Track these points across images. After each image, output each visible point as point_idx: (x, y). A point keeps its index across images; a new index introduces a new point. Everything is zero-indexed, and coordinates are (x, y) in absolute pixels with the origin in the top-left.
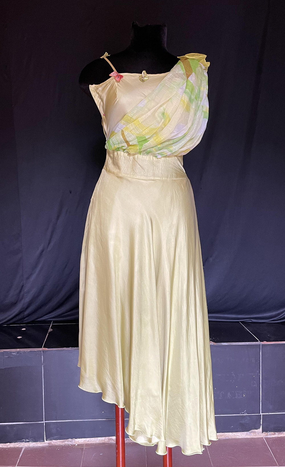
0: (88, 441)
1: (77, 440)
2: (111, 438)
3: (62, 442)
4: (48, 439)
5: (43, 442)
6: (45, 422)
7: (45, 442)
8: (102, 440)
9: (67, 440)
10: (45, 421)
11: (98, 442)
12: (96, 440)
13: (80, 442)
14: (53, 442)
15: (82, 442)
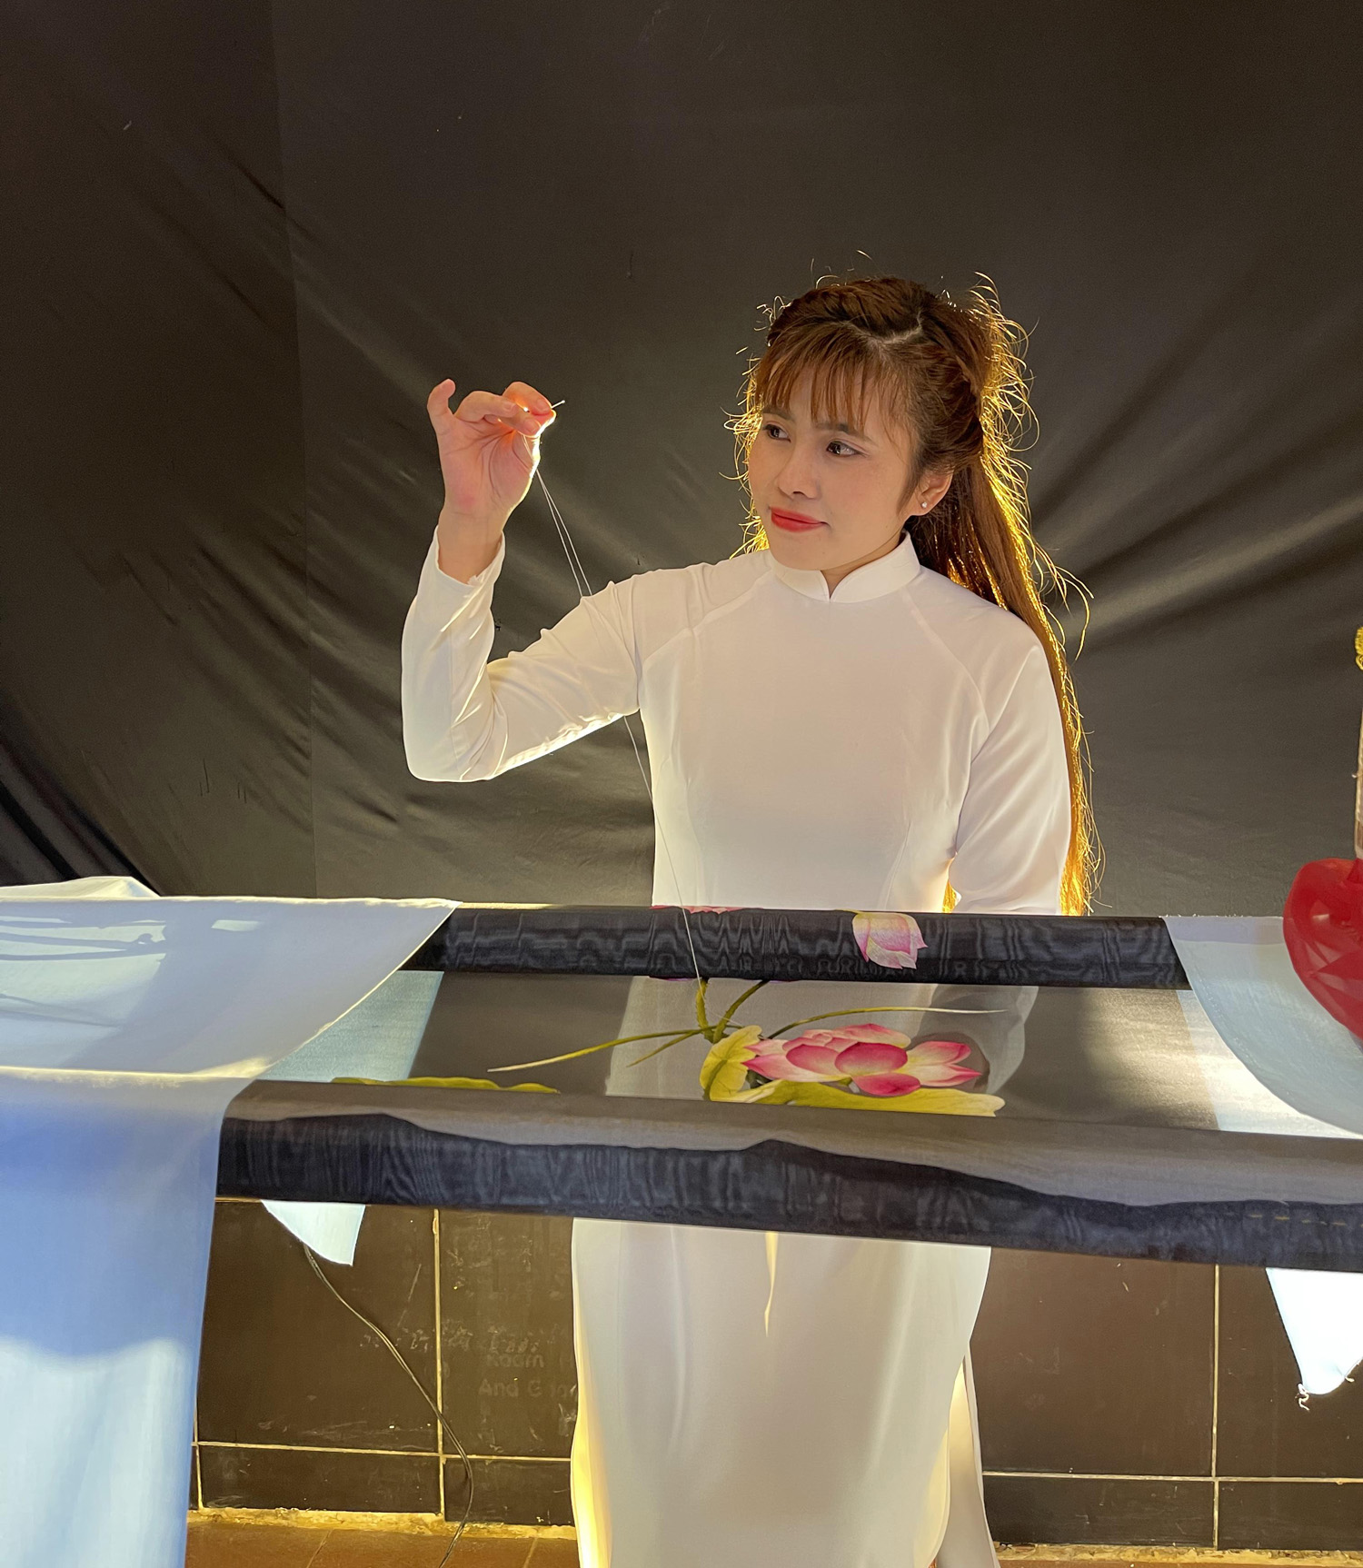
0: (342, 1522)
1: (302, 1513)
2: (421, 1519)
3: (257, 1516)
4: (213, 1503)
5: (195, 1511)
6: (202, 1443)
7: (199, 1511)
8: (388, 1523)
9: (273, 1511)
10: (199, 1440)
11: (375, 1526)
12: (370, 1519)
13: (315, 1522)
14: (226, 1513)
15: (322, 1521)
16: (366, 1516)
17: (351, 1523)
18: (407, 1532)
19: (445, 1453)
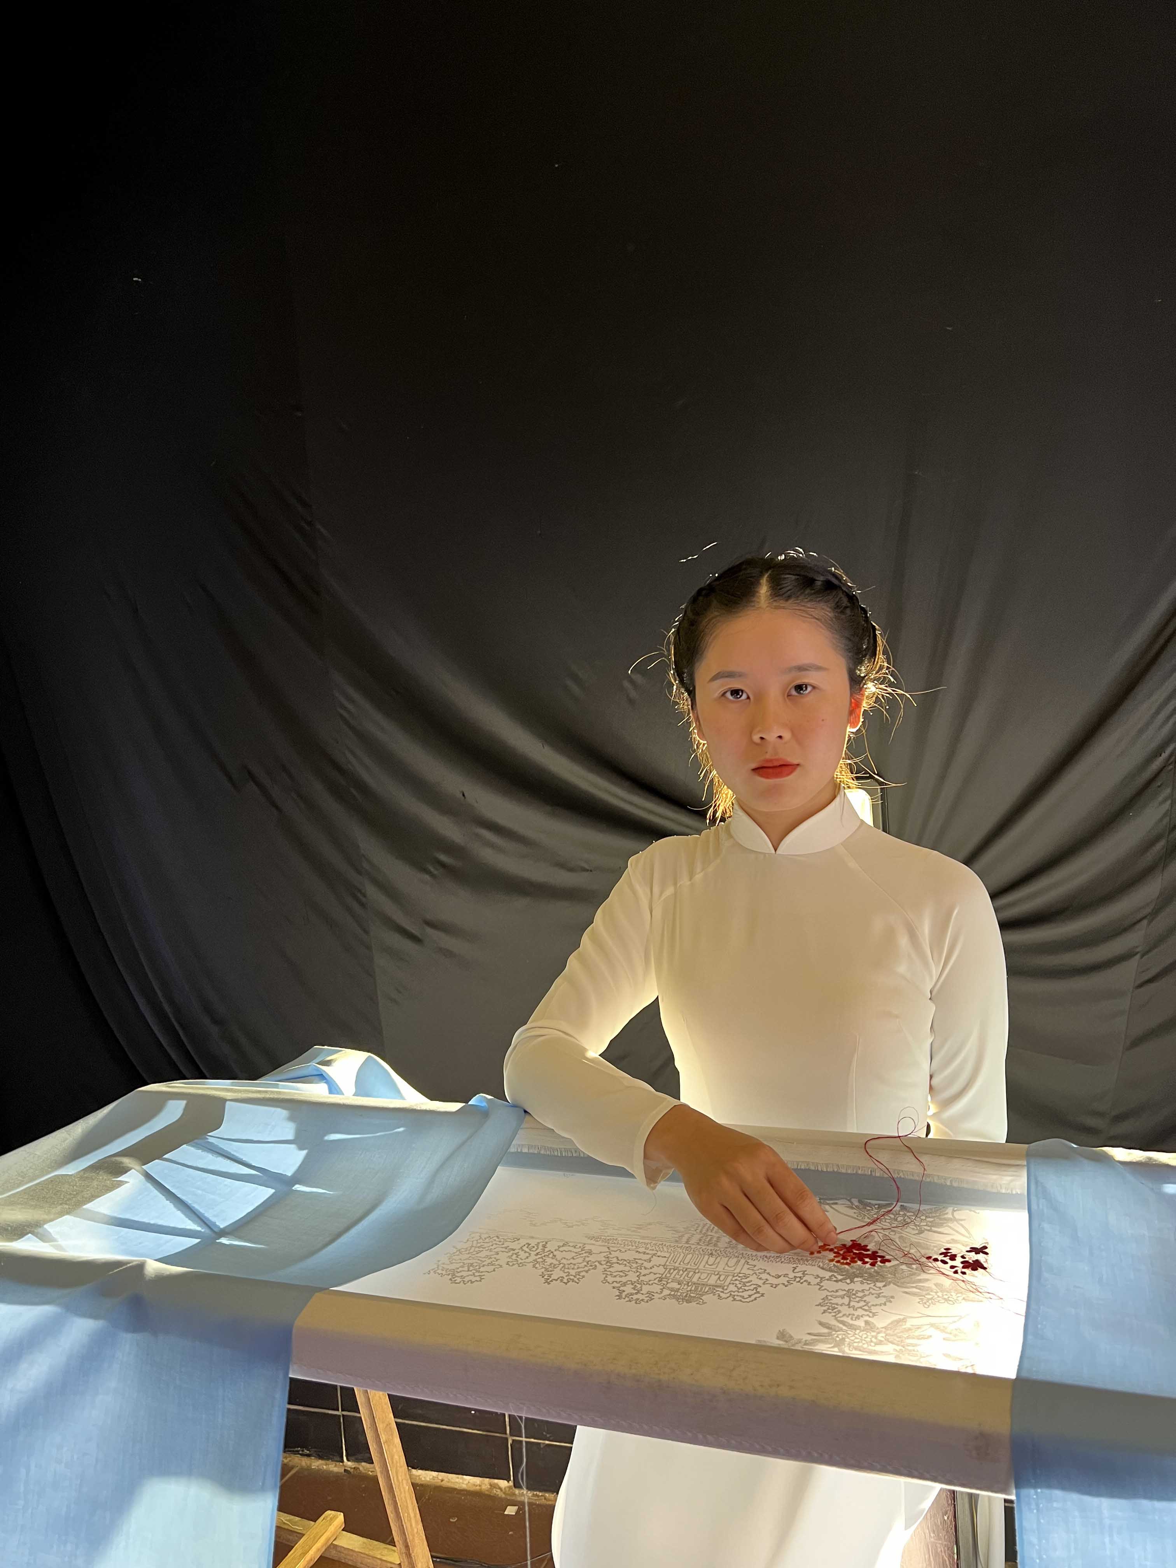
2: (497, 1484)
4: (352, 1458)
5: (341, 1464)
6: (345, 1413)
7: (344, 1464)
8: (474, 1485)
10: (342, 1411)
11: (464, 1486)
12: (461, 1481)
13: (423, 1479)
14: (362, 1466)
15: (428, 1479)
16: (458, 1478)
17: (449, 1482)
18: (487, 1493)
19: (511, 1435)
